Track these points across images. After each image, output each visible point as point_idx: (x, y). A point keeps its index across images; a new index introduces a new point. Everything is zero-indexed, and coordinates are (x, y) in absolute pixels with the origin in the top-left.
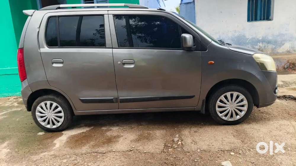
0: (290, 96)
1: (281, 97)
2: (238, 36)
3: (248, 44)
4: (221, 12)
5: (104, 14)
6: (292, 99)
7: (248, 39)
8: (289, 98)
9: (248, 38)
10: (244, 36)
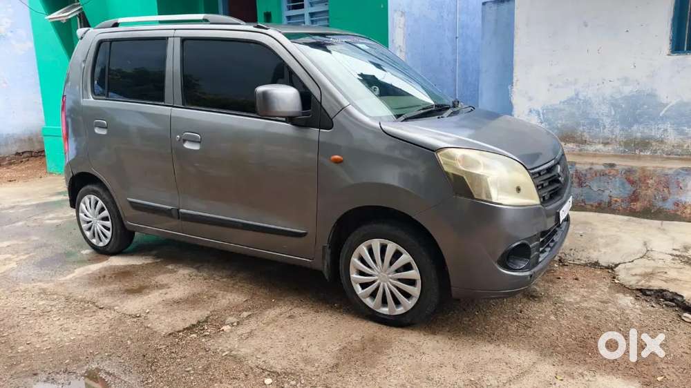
0: (676, 294)
1: (648, 293)
2: (633, 96)
3: (664, 119)
4: (586, 26)
5: (168, 38)
6: (678, 305)
7: (667, 104)
8: (672, 300)
9: (664, 101)
10: (652, 95)
